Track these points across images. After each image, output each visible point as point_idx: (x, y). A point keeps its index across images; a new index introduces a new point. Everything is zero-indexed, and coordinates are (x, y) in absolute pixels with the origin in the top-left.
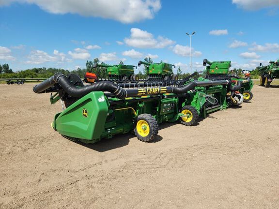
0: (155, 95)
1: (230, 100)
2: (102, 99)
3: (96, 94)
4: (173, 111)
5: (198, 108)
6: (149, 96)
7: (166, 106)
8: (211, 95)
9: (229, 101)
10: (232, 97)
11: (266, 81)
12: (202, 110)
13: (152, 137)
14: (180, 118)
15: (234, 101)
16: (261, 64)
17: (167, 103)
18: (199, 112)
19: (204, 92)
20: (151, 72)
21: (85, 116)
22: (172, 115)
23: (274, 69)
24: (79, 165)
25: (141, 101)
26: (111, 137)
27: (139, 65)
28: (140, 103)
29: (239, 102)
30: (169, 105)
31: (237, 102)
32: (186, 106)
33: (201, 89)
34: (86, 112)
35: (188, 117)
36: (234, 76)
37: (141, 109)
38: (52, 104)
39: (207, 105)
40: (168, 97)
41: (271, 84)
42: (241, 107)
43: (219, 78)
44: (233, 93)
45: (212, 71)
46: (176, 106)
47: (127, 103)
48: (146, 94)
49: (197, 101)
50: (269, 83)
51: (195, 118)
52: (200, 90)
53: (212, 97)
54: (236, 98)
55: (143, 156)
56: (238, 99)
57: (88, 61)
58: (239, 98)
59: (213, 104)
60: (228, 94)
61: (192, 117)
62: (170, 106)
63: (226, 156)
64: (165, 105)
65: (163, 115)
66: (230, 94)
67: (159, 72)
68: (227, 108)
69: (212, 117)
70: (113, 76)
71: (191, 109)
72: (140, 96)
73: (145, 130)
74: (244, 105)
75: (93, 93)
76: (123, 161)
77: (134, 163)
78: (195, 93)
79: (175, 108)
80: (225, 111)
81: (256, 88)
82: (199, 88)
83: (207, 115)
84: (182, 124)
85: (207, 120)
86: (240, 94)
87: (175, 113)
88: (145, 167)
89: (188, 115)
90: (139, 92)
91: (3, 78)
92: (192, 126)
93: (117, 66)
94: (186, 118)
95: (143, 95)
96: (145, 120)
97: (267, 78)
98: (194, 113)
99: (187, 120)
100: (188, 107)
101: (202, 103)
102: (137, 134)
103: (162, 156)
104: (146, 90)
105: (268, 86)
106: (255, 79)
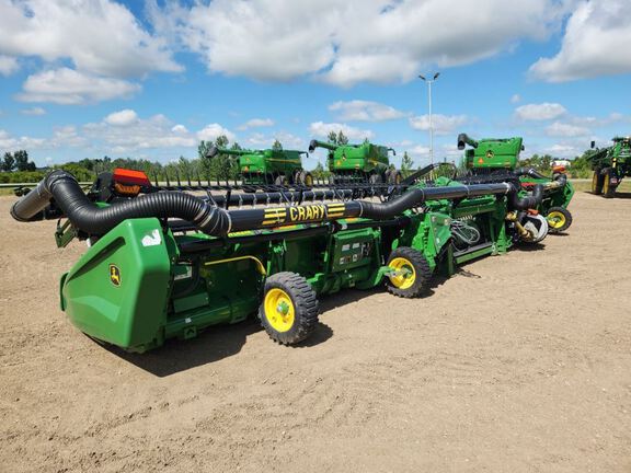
0: (315, 222)
1: (516, 230)
2: (155, 239)
3: (135, 227)
4: (367, 260)
5: (430, 254)
6: (301, 227)
7: (348, 248)
8: (463, 221)
9: (512, 232)
10: (519, 224)
11: (606, 183)
12: (442, 258)
13: (301, 334)
14: (386, 279)
15: (525, 232)
16: (593, 144)
17: (351, 242)
18: (432, 264)
19: (447, 213)
20: (338, 164)
21: (115, 282)
22: (365, 271)
23: (625, 155)
24: (88, 420)
25: (277, 239)
26: (191, 335)
27: (311, 148)
28: (276, 243)
29: (538, 235)
30: (356, 246)
31: (532, 234)
32: (400, 250)
33: (441, 206)
34: (117, 273)
35: (405, 276)
36: (526, 174)
37: (280, 260)
38: (59, 246)
39: (455, 243)
40: (351, 226)
41: (617, 190)
42: (541, 247)
43: (490, 178)
44: (523, 214)
45: (478, 162)
46: (373, 249)
47: (237, 246)
48: (288, 221)
49: (427, 234)
50: (612, 187)
51: (422, 279)
52: (435, 209)
53: (466, 226)
54: (530, 225)
55: (268, 389)
56: (533, 229)
57: (203, 142)
58: (538, 224)
59: (469, 241)
60: (509, 216)
61: (414, 277)
62: (360, 248)
63: (489, 388)
64: (346, 248)
65: (340, 273)
66: (515, 216)
67: (358, 164)
68: (508, 250)
69: (469, 275)
70: (254, 174)
71: (410, 255)
72: (270, 227)
73: (284, 313)
74: (550, 241)
75: (129, 223)
76: (208, 406)
77: (237, 412)
78: (422, 217)
79: (373, 254)
80: (503, 257)
81: (582, 200)
82: (435, 203)
83: (458, 268)
84: (391, 292)
85: (455, 281)
86: (540, 217)
87: (374, 267)
88: (264, 423)
89: (406, 270)
90: (266, 216)
91: (14, 182)
92: (416, 299)
93: (261, 152)
94: (401, 278)
95: (277, 225)
96: (284, 289)
97: (607, 177)
98: (419, 265)
99: (403, 282)
100: (405, 250)
101: (440, 242)
102: (267, 324)
103: (320, 387)
104: (288, 211)
105: (612, 194)
106: (582, 177)
